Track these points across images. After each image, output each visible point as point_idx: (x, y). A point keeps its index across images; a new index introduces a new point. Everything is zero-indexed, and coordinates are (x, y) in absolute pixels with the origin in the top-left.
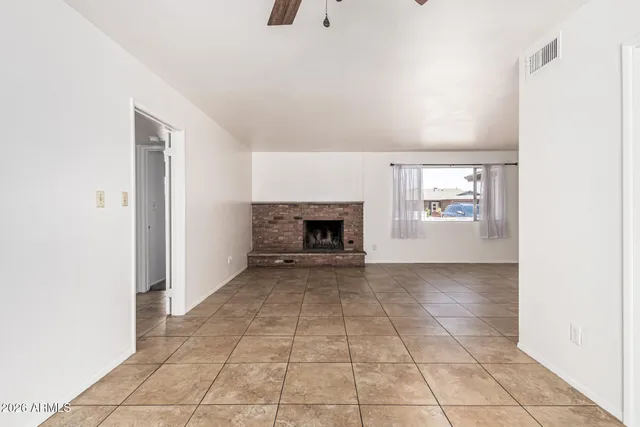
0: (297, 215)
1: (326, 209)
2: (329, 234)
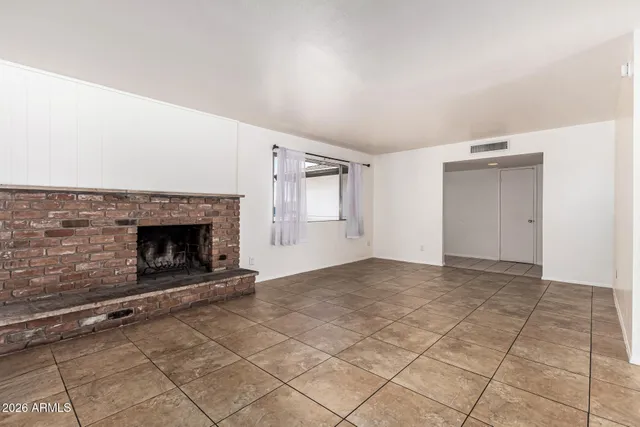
0: (124, 216)
1: (184, 205)
2: (170, 248)
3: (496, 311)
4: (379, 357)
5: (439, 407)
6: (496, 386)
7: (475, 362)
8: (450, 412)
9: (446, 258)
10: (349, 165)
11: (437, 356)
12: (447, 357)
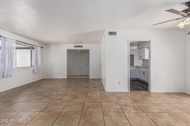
3: (82, 87)
4: (56, 107)
5: (76, 112)
6: (86, 104)
7: (80, 100)
8: (78, 113)
9: (68, 76)
10: (35, 47)
11: (72, 102)
12: (74, 101)
